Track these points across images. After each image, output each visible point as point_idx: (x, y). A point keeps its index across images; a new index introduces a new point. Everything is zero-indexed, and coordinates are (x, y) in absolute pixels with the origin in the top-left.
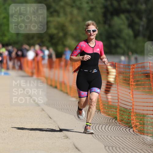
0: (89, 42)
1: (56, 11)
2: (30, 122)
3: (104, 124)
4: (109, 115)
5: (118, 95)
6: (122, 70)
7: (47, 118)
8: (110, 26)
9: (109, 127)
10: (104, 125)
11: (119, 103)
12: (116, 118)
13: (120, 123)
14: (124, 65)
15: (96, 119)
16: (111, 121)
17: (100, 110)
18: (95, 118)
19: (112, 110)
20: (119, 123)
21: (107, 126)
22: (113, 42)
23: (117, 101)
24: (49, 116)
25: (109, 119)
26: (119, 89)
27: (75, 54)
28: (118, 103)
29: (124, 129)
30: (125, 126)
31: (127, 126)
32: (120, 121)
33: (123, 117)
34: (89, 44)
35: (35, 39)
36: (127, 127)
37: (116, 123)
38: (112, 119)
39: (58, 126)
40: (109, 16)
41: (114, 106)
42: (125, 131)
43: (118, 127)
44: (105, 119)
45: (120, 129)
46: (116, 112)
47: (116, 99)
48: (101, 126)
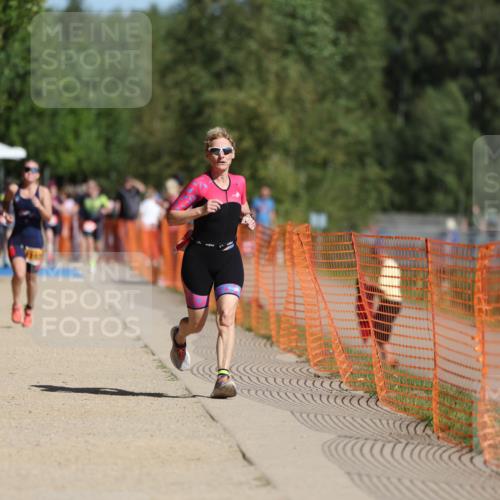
0: (217, 178)
1: (231, 69)
2: (147, 430)
3: (390, 438)
4: (405, 410)
5: (435, 344)
7: (203, 418)
8: (408, 117)
9: (404, 449)
10: (389, 442)
11: (439, 370)
12: (427, 421)
13: (440, 435)
14: (455, 246)
15: (361, 422)
16: (411, 429)
17: (375, 393)
18: (359, 420)
19: (416, 392)
20: (438, 438)
21: (400, 447)
22: (420, 170)
23: (431, 364)
24: (208, 412)
25: (407, 423)
26: (439, 325)
27: (183, 206)
28: (435, 369)
29: (455, 457)
30: (457, 445)
31: (464, 445)
32: (443, 431)
33: (452, 415)
34: (216, 181)
35: (166, 159)
36: (464, 451)
37: (429, 436)
38: (414, 425)
39: (239, 446)
40: (407, 88)
41: (422, 382)
42: (458, 462)
43: (436, 448)
44: (391, 422)
45: (441, 456)
46: (430, 399)
47: (428, 359)
48: (378, 446)
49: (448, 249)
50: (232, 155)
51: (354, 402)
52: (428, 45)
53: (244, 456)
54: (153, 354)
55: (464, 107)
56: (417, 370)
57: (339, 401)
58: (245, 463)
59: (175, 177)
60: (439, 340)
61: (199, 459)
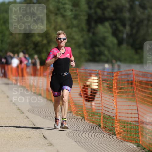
4: (93, 122)
6: (106, 77)
7: (32, 125)
8: (94, 34)
9: (92, 134)
10: (88, 132)
12: (99, 125)
15: (79, 126)
16: (95, 128)
17: (84, 117)
19: (96, 117)
20: (103, 131)
22: (97, 49)
23: (101, 108)
24: (33, 123)
25: (93, 126)
26: (103, 97)
28: (102, 110)
29: (108, 136)
30: (108, 133)
32: (104, 128)
33: (107, 124)
34: (60, 50)
35: (20, 46)
36: (111, 134)
37: (100, 130)
38: (96, 126)
39: (42, 134)
40: (93, 24)
41: (98, 114)
42: (109, 138)
43: (102, 134)
44: (89, 126)
45: (103, 136)
46: (100, 119)
47: (100, 107)
48: (84, 133)
49: (106, 74)
50: (66, 41)
51: (78, 120)
52: (99, 11)
53: (44, 136)
54: (16, 106)
55: (110, 30)
56: (96, 110)
57: (73, 120)
58: (44, 139)
59: (23, 52)
60: (103, 101)
61: (30, 138)
